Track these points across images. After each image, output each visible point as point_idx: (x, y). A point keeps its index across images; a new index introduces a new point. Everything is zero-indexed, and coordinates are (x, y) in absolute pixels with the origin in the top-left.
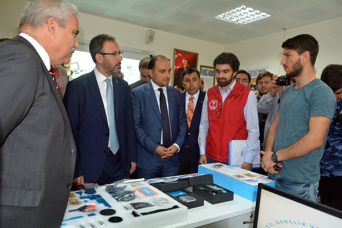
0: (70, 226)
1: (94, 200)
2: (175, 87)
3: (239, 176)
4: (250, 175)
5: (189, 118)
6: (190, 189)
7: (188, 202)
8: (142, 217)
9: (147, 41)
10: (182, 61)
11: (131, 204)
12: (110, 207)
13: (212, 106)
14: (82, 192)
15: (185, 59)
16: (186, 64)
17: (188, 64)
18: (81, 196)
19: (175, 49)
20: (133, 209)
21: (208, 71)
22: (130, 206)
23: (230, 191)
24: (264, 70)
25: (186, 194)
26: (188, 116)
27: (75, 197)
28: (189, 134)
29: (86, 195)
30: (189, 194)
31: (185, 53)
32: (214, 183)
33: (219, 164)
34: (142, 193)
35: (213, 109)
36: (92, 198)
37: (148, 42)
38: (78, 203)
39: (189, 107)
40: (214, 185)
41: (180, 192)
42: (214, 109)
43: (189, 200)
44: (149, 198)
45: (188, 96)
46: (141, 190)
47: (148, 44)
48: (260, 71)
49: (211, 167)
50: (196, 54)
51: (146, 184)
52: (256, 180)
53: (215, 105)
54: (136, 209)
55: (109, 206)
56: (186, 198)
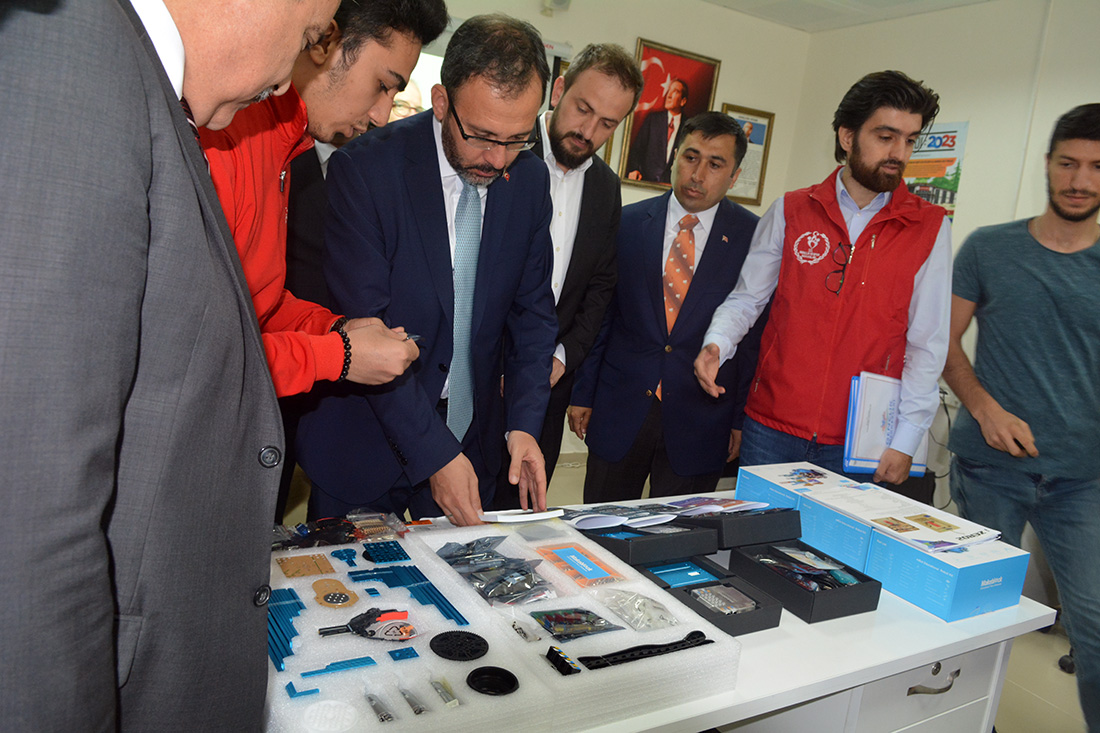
0: (332, 703)
1: (400, 588)
2: (631, 174)
3: (895, 524)
4: (932, 523)
5: (672, 293)
6: (722, 559)
7: (727, 612)
8: (587, 677)
9: (547, 5)
10: (663, 85)
11: (536, 615)
12: (462, 624)
13: (807, 251)
14: (355, 553)
15: (672, 79)
16: (675, 95)
17: (682, 97)
18: (353, 569)
19: (642, 40)
20: (548, 642)
21: (747, 124)
22: (535, 624)
23: (869, 579)
24: (950, 135)
25: (713, 579)
26: (671, 285)
27: (332, 571)
28: (667, 348)
29: (370, 566)
30: (727, 581)
31: (674, 55)
32: (802, 540)
33: (807, 466)
34: (564, 568)
35: (811, 262)
36: (393, 579)
37: (551, 10)
38: (346, 599)
39: (677, 251)
40: (805, 548)
41: (690, 570)
42: (816, 261)
43: (729, 604)
44: (595, 591)
45: (676, 214)
46: (558, 558)
47: (551, 16)
48: (936, 136)
49: (785, 479)
50: (713, 62)
51: (570, 533)
52: (960, 543)
53: (820, 249)
54: (560, 638)
55: (461, 620)
56: (718, 595)
